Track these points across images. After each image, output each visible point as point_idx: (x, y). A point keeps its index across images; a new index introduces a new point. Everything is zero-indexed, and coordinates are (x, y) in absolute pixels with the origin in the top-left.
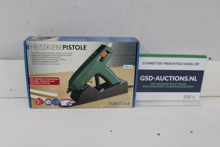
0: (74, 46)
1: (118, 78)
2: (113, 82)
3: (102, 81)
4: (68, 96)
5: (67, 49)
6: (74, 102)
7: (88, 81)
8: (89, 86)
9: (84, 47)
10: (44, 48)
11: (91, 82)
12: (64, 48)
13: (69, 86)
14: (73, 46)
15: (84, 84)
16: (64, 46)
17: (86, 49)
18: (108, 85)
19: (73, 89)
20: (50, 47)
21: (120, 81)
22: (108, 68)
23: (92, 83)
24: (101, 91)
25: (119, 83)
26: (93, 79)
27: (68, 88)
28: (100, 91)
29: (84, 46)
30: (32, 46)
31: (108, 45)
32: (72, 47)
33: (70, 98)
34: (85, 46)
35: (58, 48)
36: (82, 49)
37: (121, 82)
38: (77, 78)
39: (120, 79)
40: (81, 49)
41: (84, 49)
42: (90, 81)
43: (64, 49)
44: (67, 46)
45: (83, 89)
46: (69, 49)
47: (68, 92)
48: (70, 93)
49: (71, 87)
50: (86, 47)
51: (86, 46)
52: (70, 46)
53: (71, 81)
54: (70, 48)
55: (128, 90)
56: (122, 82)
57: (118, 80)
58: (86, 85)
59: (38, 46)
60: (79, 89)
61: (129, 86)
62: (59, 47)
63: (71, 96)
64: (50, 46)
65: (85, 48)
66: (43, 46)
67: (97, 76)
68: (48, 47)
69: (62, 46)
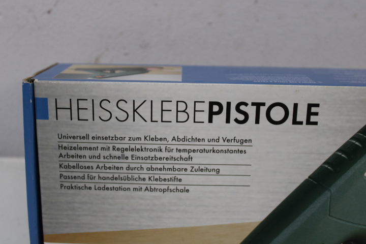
0: (263, 104)
5: (228, 121)
9: (310, 114)
10: (117, 113)
12: (211, 114)
14: (258, 105)
16: (211, 104)
17: (316, 123)
20: (144, 111)
29: (310, 106)
30: (64, 103)
32: (251, 111)
34: (313, 110)
35: (183, 117)
36: (298, 120)
40: (295, 122)
41: (309, 122)
43: (210, 121)
44: (229, 104)
46: (236, 120)
50: (316, 114)
51: (317, 105)
52: (242, 108)
54: (241, 117)
59: (89, 105)
62: (190, 111)
64: (148, 104)
65: (313, 119)
66: (111, 107)
68: (135, 111)
69: (206, 107)
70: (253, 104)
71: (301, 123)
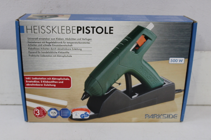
0: (95, 27)
1: (161, 78)
2: (152, 83)
3: (135, 82)
4: (84, 104)
5: (83, 33)
6: (92, 113)
7: (115, 82)
8: (116, 89)
9: (110, 30)
10: (47, 30)
11: (120, 84)
12: (78, 30)
13: (85, 90)
14: (93, 28)
15: (107, 86)
16: (78, 27)
17: (112, 33)
18: (144, 88)
19: (91, 94)
20: (56, 30)
21: (163, 83)
22: (146, 63)
23: (121, 86)
24: (133, 97)
25: (161, 86)
26: (122, 79)
27: (84, 92)
28: (131, 98)
29: (110, 28)
30: (29, 27)
31: (147, 26)
32: (91, 29)
33: (86, 107)
34: (111, 29)
35: (68, 31)
36: (107, 32)
37: (165, 83)
38: (98, 78)
39: (163, 80)
40: (105, 33)
41: (110, 33)
42: (117, 82)
43: (78, 33)
44: (83, 27)
45: (106, 94)
46: (86, 33)
47: (83, 99)
48: (87, 100)
49: (88, 92)
50: (112, 30)
51: (113, 27)
52: (88, 28)
53: (88, 82)
54: (88, 32)
55: (175, 96)
56: (167, 84)
57: (160, 80)
58: (111, 87)
59: (37, 28)
60: (101, 95)
61: (176, 91)
62: (71, 29)
63: (88, 105)
64: (57, 28)
65: (111, 32)
66: (45, 28)
67: (128, 75)
68: (53, 30)
69: (76, 28)
70: (91, 27)
71: (107, 33)
